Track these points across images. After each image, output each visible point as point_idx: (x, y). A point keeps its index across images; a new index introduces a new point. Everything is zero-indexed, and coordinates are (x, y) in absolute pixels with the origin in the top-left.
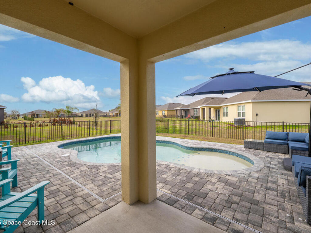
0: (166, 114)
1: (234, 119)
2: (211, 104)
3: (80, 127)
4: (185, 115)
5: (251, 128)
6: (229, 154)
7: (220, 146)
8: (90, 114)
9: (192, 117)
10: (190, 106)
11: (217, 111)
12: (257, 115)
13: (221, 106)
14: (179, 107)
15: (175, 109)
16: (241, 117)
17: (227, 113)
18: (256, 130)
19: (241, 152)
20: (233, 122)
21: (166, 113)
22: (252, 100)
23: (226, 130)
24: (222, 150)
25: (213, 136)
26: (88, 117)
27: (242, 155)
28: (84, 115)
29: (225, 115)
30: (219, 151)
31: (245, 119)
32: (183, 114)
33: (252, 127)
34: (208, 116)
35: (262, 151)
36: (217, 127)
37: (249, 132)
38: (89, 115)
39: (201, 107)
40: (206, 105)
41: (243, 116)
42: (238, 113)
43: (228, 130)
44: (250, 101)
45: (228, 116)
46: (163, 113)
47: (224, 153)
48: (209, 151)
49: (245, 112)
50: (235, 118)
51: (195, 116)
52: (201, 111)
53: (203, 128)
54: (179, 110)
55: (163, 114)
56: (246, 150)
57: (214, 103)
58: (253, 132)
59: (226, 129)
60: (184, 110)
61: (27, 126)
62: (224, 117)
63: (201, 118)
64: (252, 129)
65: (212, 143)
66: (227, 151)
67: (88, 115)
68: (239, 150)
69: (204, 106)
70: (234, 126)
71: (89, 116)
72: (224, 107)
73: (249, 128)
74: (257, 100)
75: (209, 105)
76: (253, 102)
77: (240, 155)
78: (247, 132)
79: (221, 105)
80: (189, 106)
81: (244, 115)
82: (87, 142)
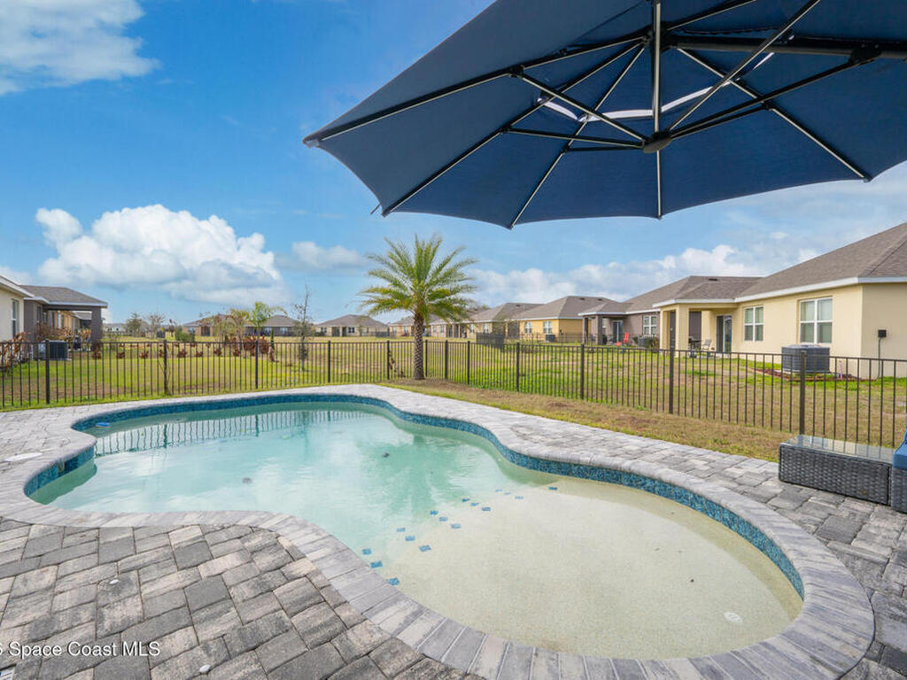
0: (555, 331)
1: (783, 349)
2: (696, 297)
3: (273, 360)
4: (615, 333)
5: (853, 385)
6: (692, 505)
7: (663, 461)
8: (344, 329)
9: (636, 339)
10: (631, 304)
11: (723, 321)
12: (882, 334)
13: (738, 304)
14: (593, 309)
15: (580, 314)
16: (815, 342)
17: (759, 328)
18: (876, 393)
19: (751, 503)
20: (778, 360)
21: (555, 329)
22: (859, 277)
23: (742, 391)
24: (661, 481)
25: (675, 410)
26: (338, 335)
27: (749, 524)
28: (329, 330)
29: (753, 333)
30: (648, 485)
31: (827, 350)
32: (608, 332)
33: (858, 380)
34: (688, 337)
35: (878, 508)
36: (711, 379)
37: (840, 401)
38: (341, 331)
39: (662, 307)
40: (681, 298)
41: (821, 340)
42: (804, 326)
43: (750, 389)
44: (855, 280)
45: (762, 340)
46: (547, 326)
47: (668, 496)
48: (603, 479)
49: (831, 324)
50: (787, 346)
51: (645, 340)
52: (662, 320)
53: (655, 377)
54: (593, 317)
55: (545, 330)
56: (783, 496)
57: (710, 291)
58: (863, 402)
59: (742, 383)
60: (611, 318)
61: (149, 354)
62: (747, 342)
63: (663, 344)
64: (858, 389)
65: (634, 442)
66: (686, 490)
67: (338, 331)
68: (743, 493)
69: (673, 301)
70: (781, 375)
71: (341, 334)
72: (748, 306)
73: (841, 384)
74: (884, 275)
75: (691, 298)
76: (864, 285)
77: (743, 521)
78: (830, 400)
79: (737, 300)
80: (627, 305)
81: (824, 337)
82: (210, 409)
